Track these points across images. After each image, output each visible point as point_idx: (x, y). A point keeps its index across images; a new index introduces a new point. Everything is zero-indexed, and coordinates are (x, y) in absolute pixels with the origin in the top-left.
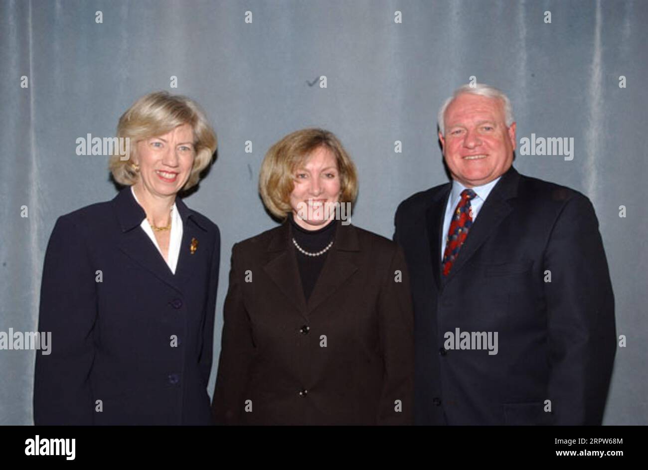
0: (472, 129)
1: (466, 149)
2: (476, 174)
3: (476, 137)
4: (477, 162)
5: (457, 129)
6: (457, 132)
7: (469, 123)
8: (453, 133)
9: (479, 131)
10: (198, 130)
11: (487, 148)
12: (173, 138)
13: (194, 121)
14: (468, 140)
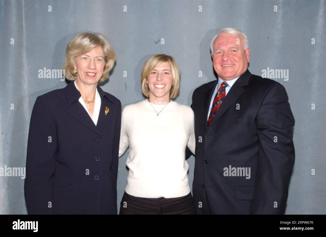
0: (226, 51)
1: (223, 62)
3: (228, 56)
5: (219, 51)
7: (225, 48)
8: (217, 53)
9: (230, 52)
10: (105, 50)
11: (234, 61)
12: (92, 54)
13: (102, 45)
14: (224, 57)
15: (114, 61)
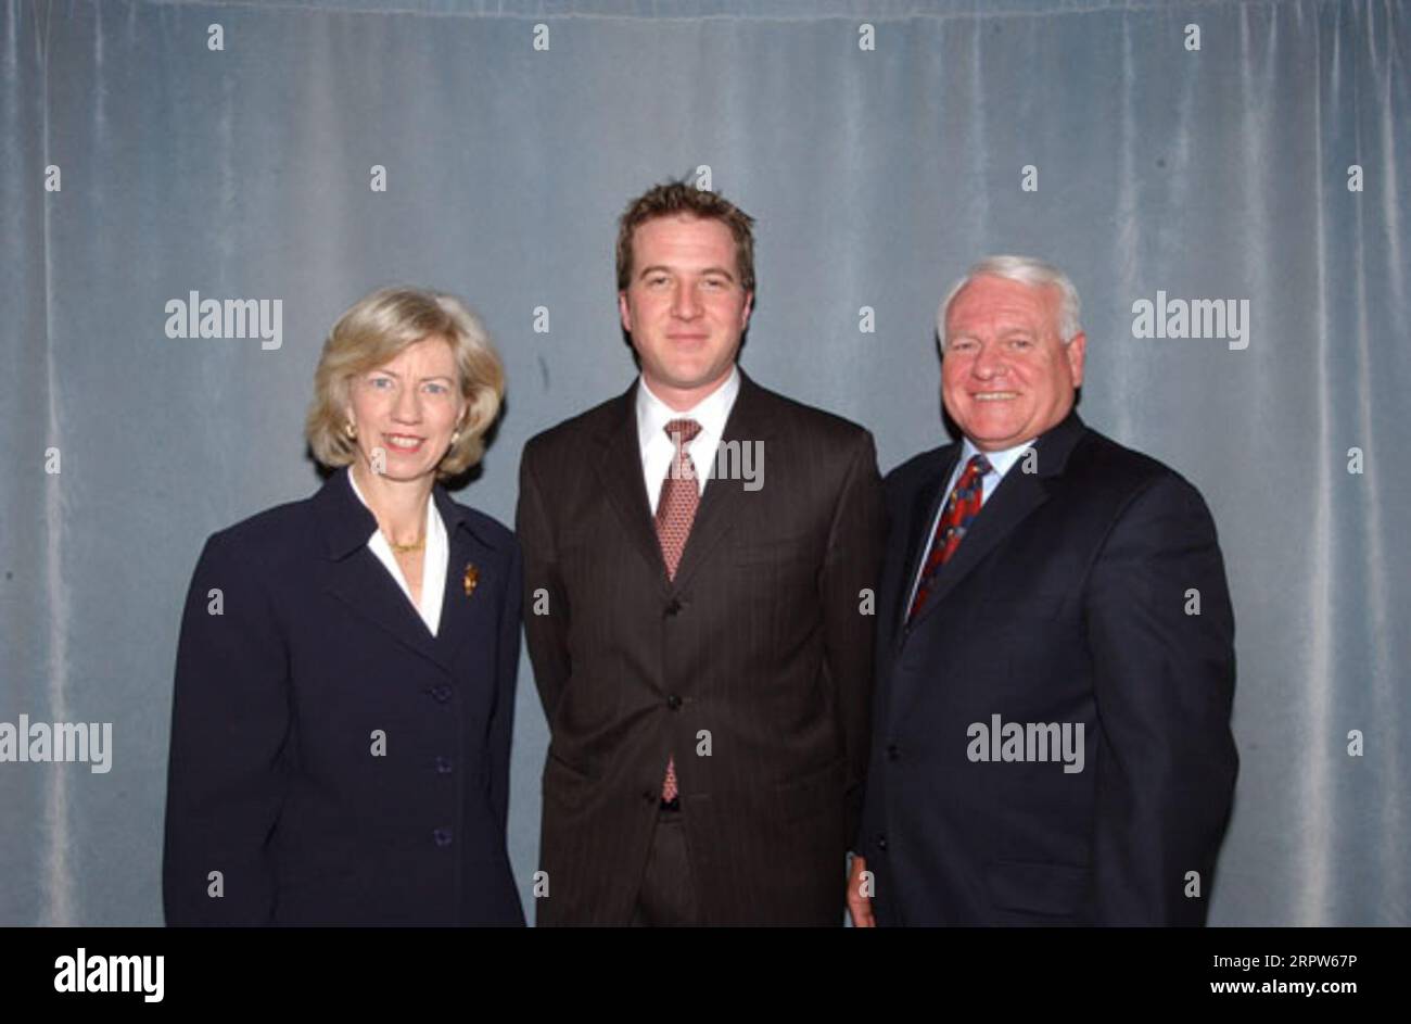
0: (992, 342)
3: (996, 359)
4: (998, 405)
5: (965, 341)
6: (965, 346)
8: (957, 348)
9: (1004, 347)
10: (462, 352)
11: (1016, 379)
12: (410, 368)
13: (451, 333)
14: (981, 362)
15: (499, 394)
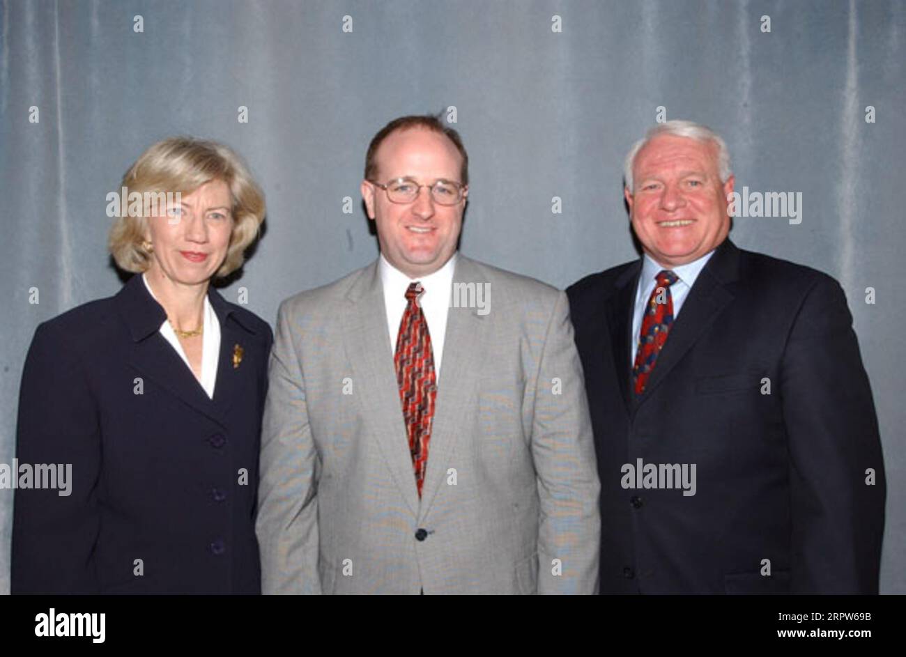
0: (673, 183)
1: (662, 211)
2: (677, 248)
3: (677, 195)
4: (678, 231)
5: (652, 183)
6: (651, 187)
7: (667, 174)
8: (646, 189)
9: (682, 186)
10: (236, 188)
11: (693, 209)
12: (199, 201)
14: (667, 198)
